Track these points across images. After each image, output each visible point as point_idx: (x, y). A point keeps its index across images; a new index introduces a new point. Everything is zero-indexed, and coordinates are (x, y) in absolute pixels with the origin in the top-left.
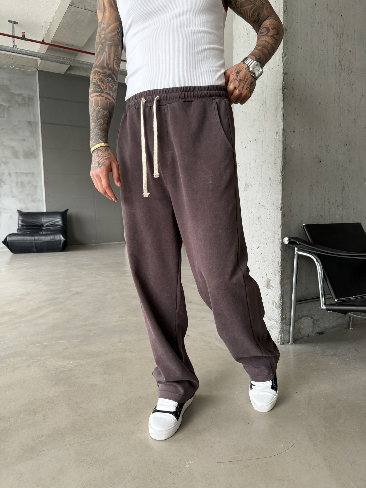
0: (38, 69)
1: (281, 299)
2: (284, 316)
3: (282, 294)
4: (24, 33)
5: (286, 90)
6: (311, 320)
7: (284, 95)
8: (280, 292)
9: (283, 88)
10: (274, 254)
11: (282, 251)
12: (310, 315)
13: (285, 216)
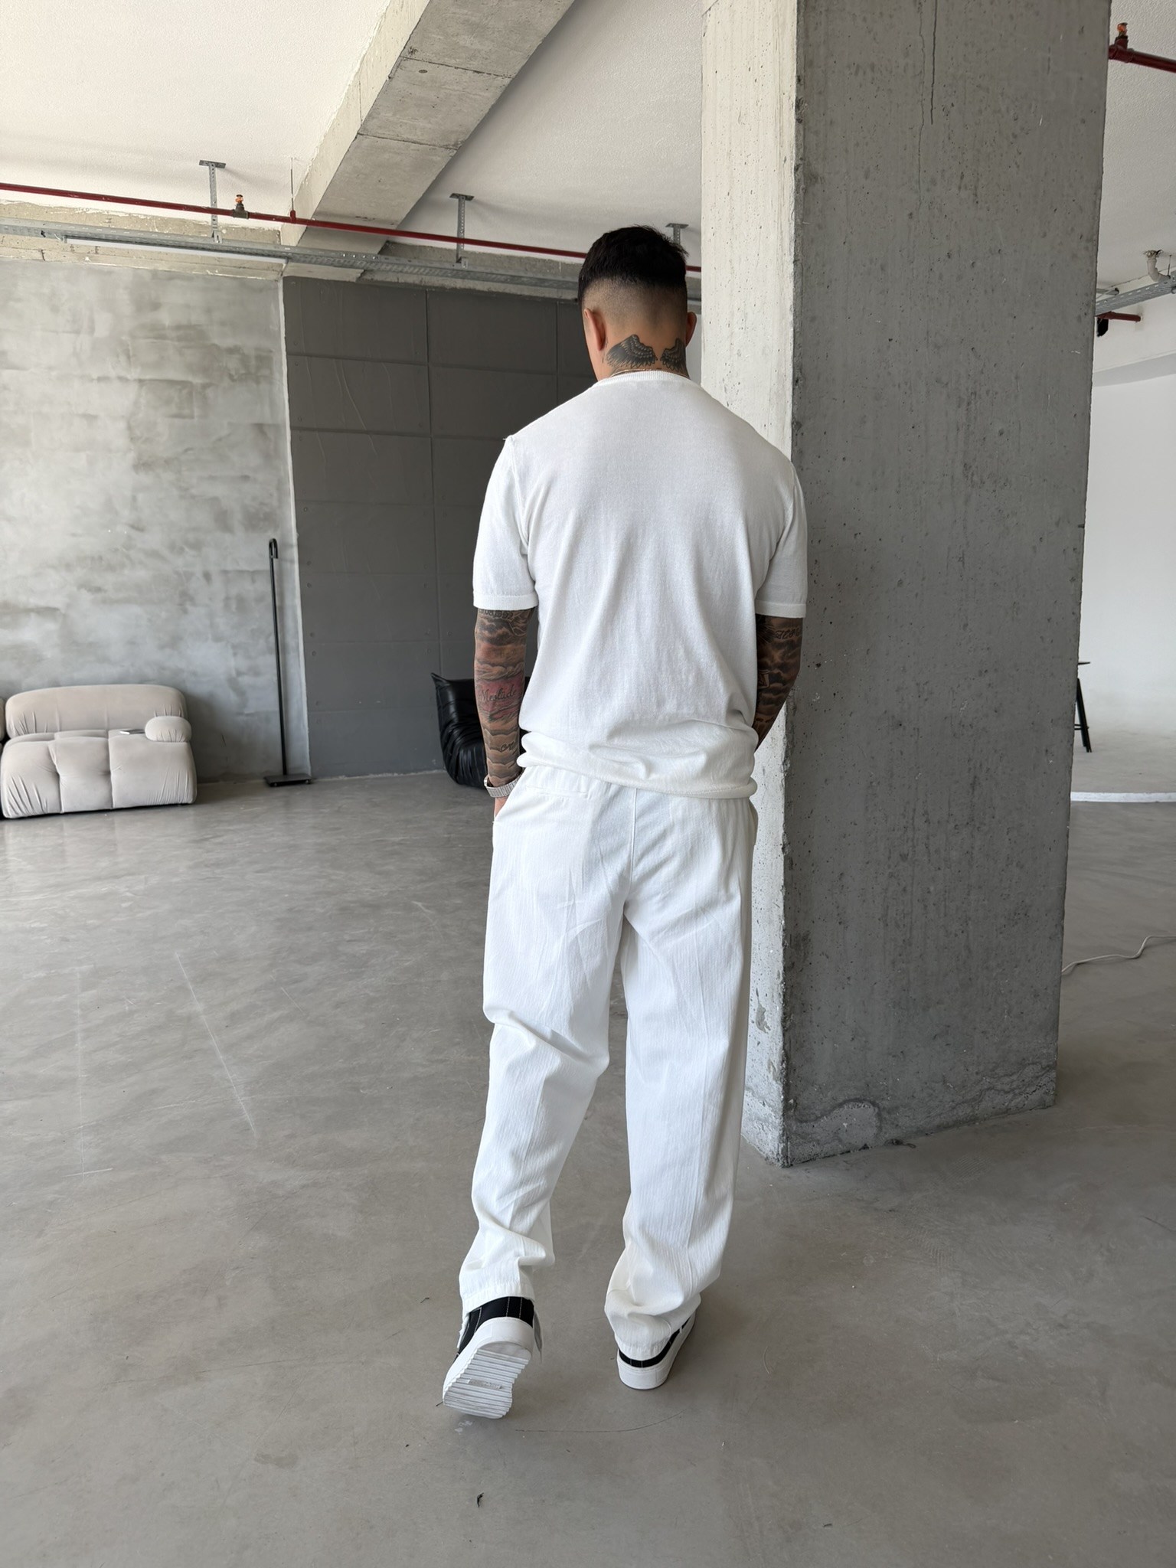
0: (282, 275)
1: (783, 1061)
2: (792, 1101)
3: (786, 1048)
4: (241, 196)
6: (871, 1111)
8: (781, 1044)
10: (771, 951)
11: (786, 946)
12: (868, 1098)
13: (792, 864)
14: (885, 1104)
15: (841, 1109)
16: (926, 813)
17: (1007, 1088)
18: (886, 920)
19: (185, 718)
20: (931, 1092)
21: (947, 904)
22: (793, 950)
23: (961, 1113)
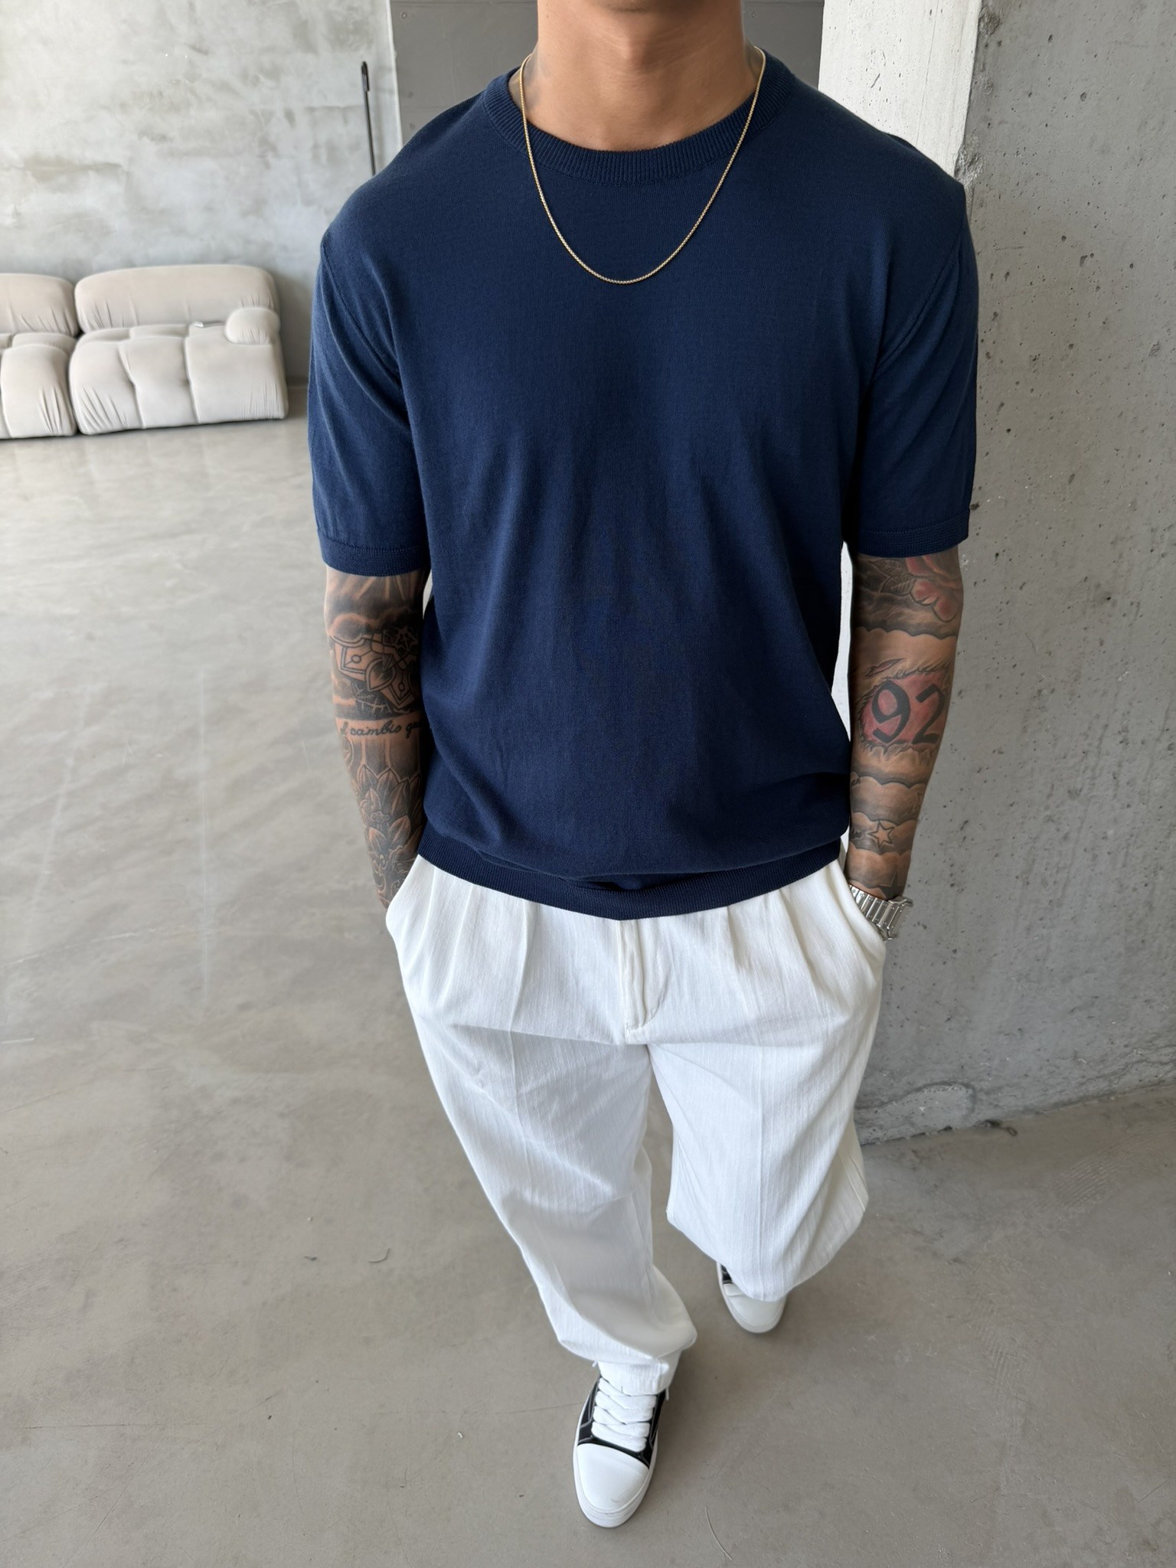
6: (961, 1093)
12: (960, 1081)
14: (985, 1085)
15: (918, 1094)
16: (1125, 730)
17: (1165, 1059)
18: (1027, 878)
19: (275, 310)
20: (1053, 1069)
21: (1130, 851)
23: (1092, 1088)
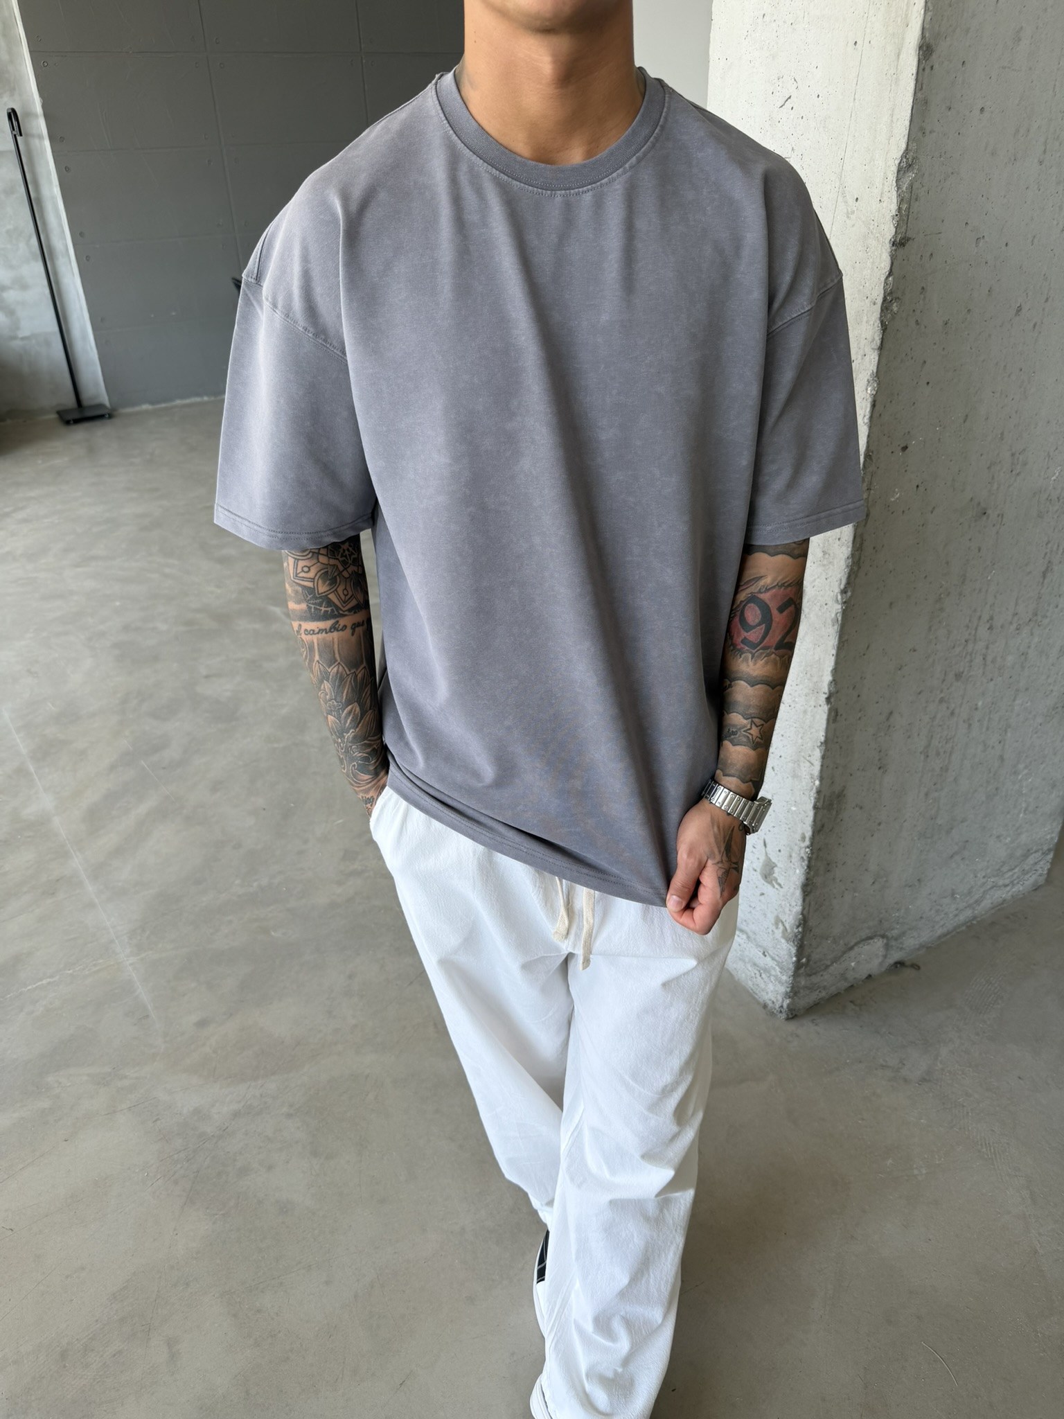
1: (799, 925)
2: (804, 960)
3: (805, 912)
5: (895, 304)
6: (879, 943)
7: (884, 327)
8: (799, 908)
9: (885, 300)
10: (794, 809)
11: (817, 808)
12: (878, 933)
13: (837, 715)
14: (895, 933)
15: (851, 952)
16: (991, 618)
17: (1007, 882)
18: (927, 752)
20: (939, 907)
21: (991, 716)
22: (825, 811)
23: (962, 918)
